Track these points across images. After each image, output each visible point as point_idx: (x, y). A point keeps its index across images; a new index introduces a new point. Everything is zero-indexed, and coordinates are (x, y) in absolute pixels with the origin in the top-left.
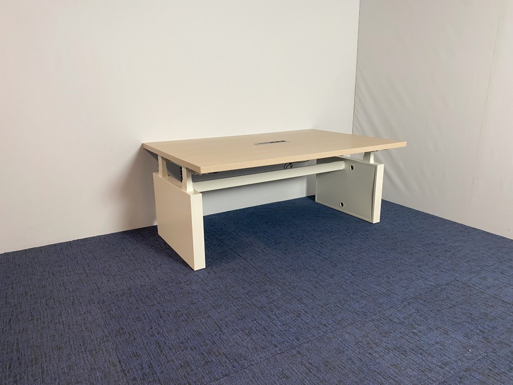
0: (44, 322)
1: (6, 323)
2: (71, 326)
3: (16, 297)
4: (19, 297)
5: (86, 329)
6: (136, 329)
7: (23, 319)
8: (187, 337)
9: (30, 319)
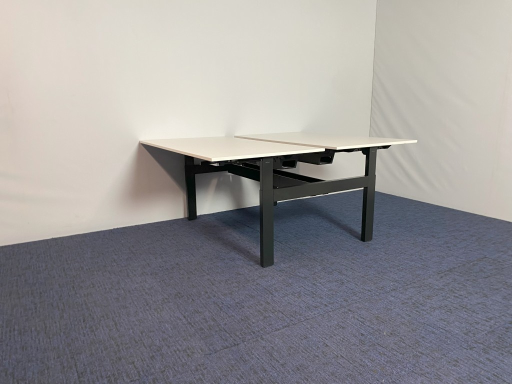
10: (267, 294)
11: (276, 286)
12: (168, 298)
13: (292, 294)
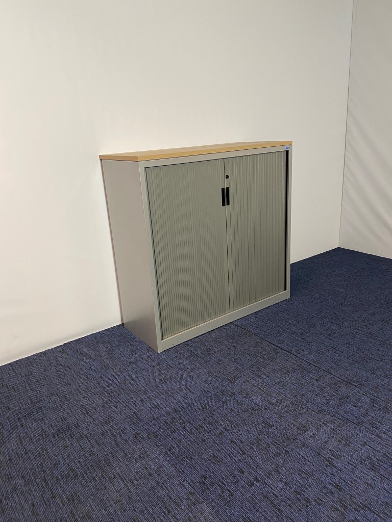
0: (94, 479)
1: (42, 486)
2: (135, 482)
3: (34, 441)
4: (39, 440)
5: (157, 483)
6: (224, 477)
7: (61, 476)
8: (297, 481)
9: (72, 475)
10: (327, 466)
11: (330, 447)
12: (192, 490)
13: (361, 463)
